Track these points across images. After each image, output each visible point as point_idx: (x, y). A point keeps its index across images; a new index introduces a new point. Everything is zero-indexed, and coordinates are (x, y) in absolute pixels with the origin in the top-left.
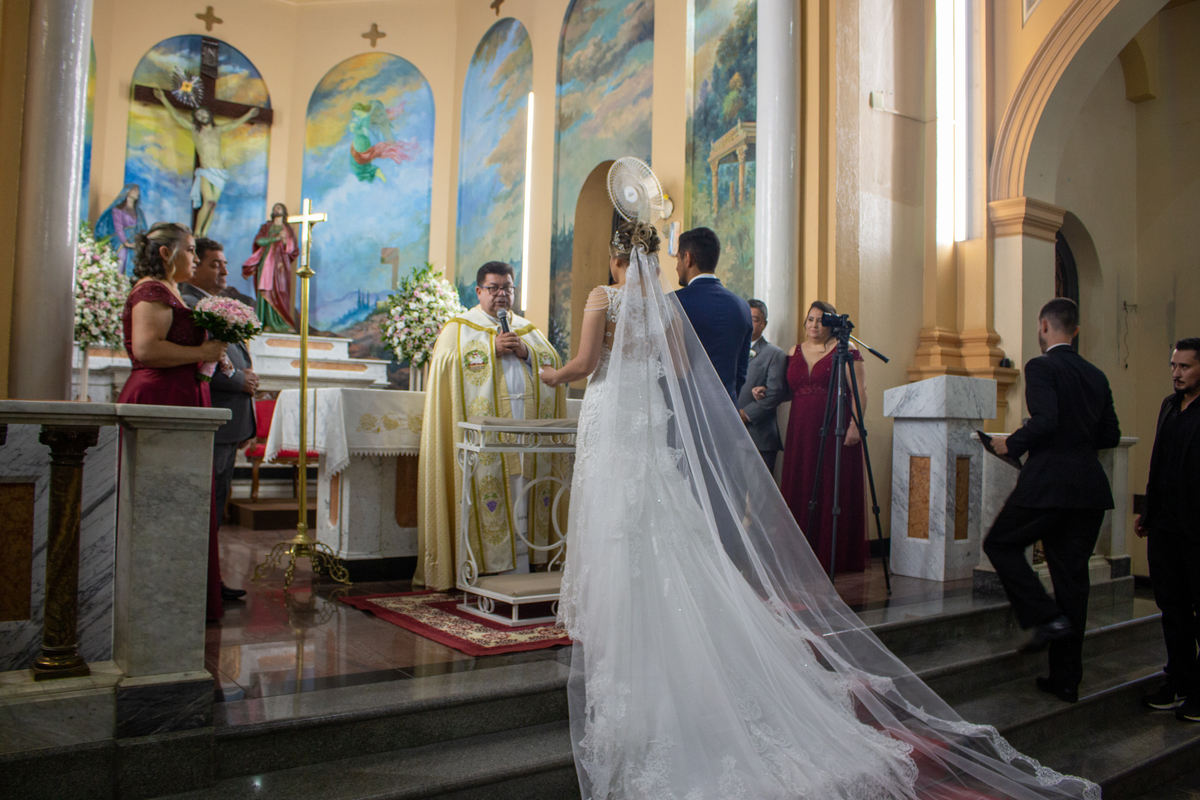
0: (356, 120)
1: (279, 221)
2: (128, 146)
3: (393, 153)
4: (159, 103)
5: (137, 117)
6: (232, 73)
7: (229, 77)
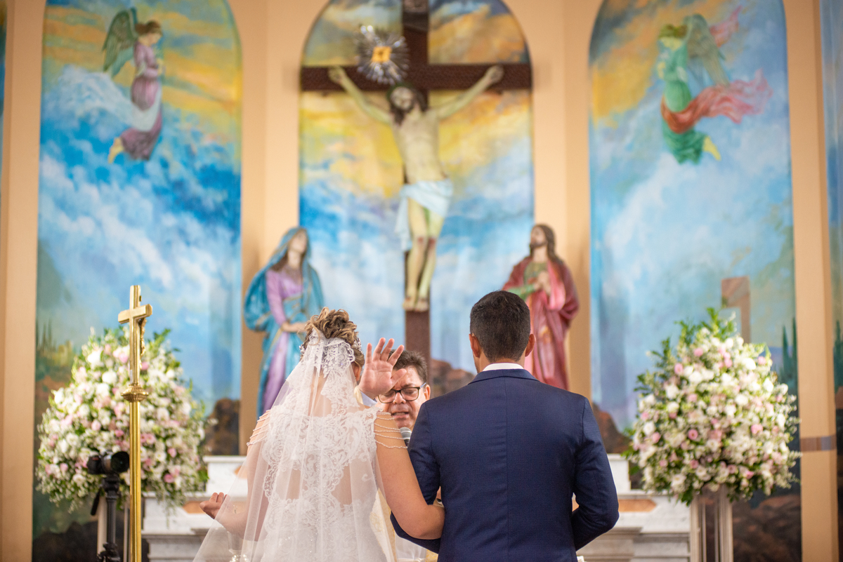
0: (665, 56)
1: (541, 255)
2: (302, 165)
3: (727, 104)
4: (339, 89)
5: (315, 117)
6: (462, 13)
7: (457, 22)
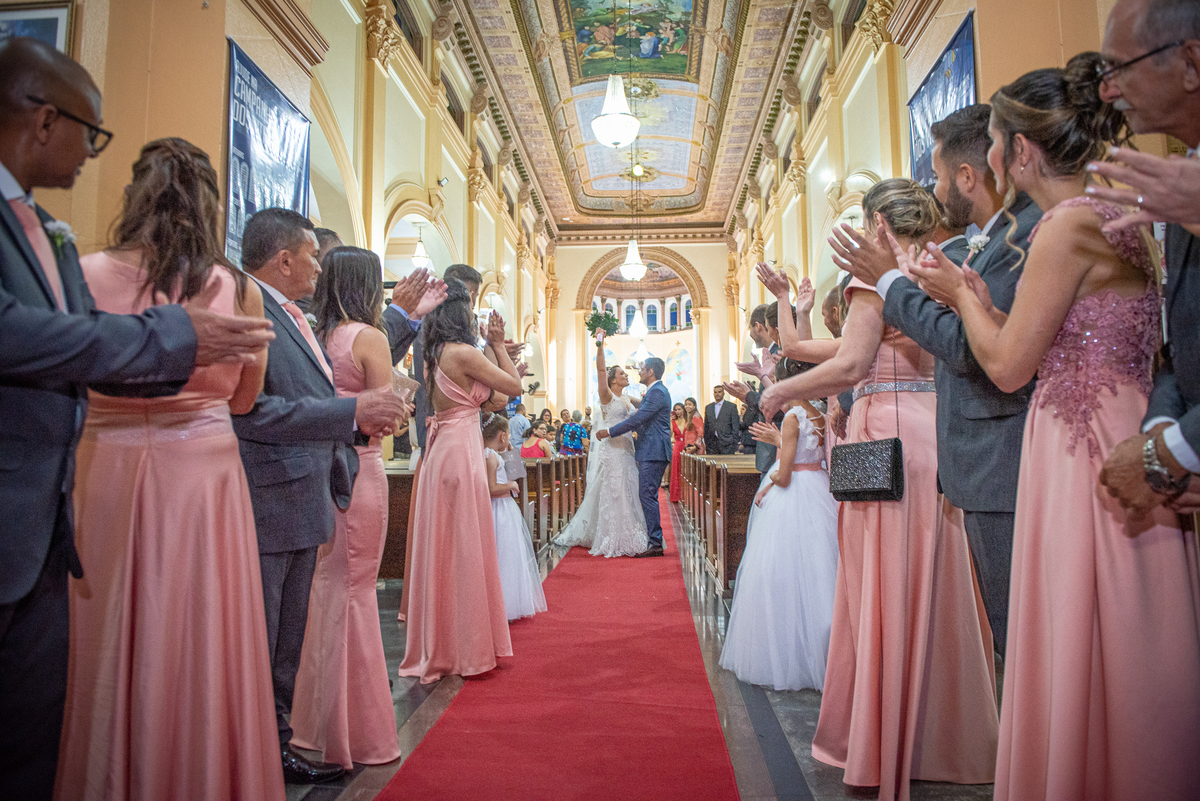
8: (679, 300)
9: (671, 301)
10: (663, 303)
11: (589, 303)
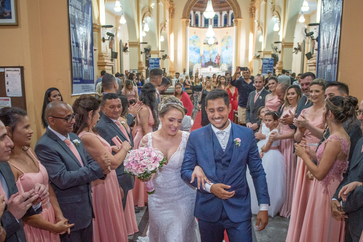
1: (218, 55)
3: (229, 46)
8: (228, 12)
9: (224, 13)
10: (221, 14)
11: (188, 16)
